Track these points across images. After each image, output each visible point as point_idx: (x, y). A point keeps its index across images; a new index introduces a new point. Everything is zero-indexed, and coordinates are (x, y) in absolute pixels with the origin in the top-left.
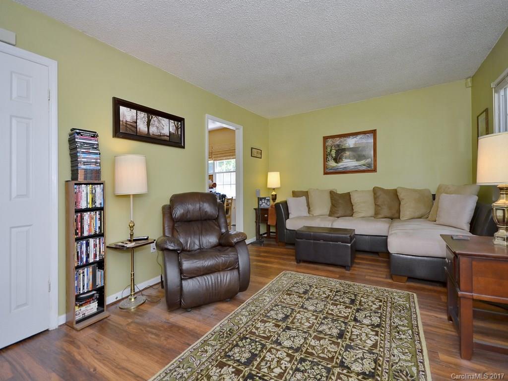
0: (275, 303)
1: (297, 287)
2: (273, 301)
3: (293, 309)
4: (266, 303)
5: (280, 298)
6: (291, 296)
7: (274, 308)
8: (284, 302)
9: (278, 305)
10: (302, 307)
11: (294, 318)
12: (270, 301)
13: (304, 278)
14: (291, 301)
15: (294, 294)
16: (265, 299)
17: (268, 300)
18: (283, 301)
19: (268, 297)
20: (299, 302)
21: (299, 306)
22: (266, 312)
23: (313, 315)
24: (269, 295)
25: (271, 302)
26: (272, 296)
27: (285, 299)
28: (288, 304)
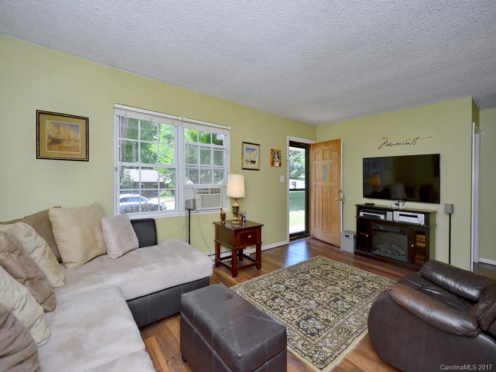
0: (344, 315)
1: (315, 328)
2: (346, 317)
3: (328, 305)
4: (353, 317)
5: (338, 319)
6: (326, 318)
7: (345, 310)
8: (335, 313)
9: (341, 312)
10: (319, 304)
11: (329, 299)
12: (348, 318)
13: (297, 341)
14: (327, 313)
15: (323, 319)
16: (355, 322)
17: (351, 320)
18: (335, 315)
19: (351, 323)
20: (320, 310)
21: (322, 306)
22: (352, 309)
23: (314, 298)
24: (351, 326)
25: (348, 316)
26: (347, 323)
27: (333, 316)
28: (331, 311)
